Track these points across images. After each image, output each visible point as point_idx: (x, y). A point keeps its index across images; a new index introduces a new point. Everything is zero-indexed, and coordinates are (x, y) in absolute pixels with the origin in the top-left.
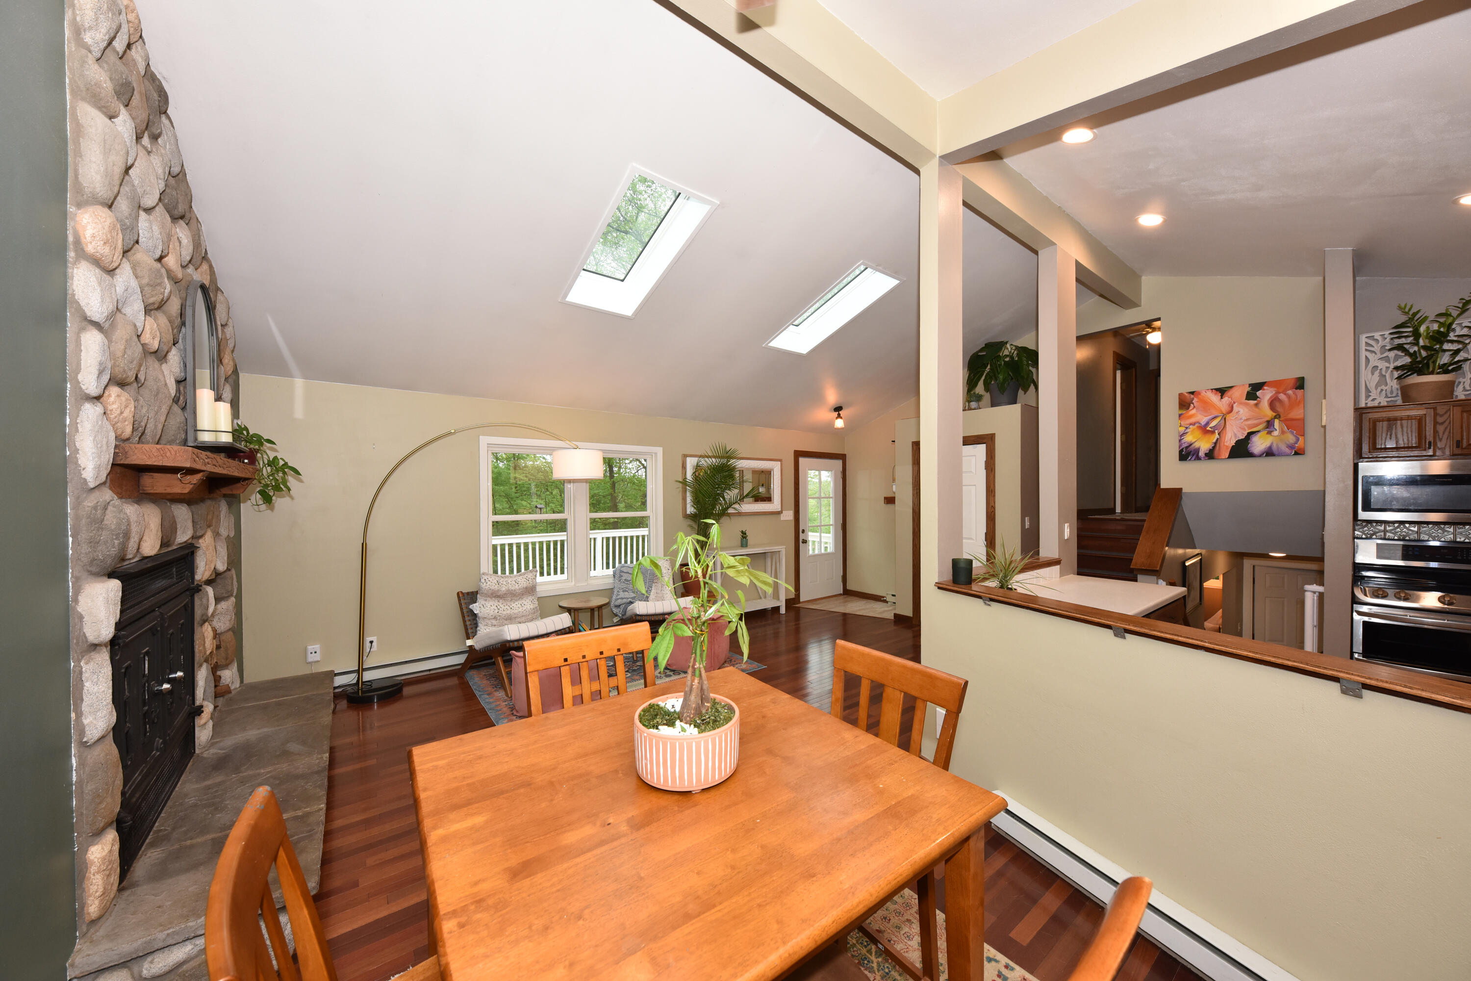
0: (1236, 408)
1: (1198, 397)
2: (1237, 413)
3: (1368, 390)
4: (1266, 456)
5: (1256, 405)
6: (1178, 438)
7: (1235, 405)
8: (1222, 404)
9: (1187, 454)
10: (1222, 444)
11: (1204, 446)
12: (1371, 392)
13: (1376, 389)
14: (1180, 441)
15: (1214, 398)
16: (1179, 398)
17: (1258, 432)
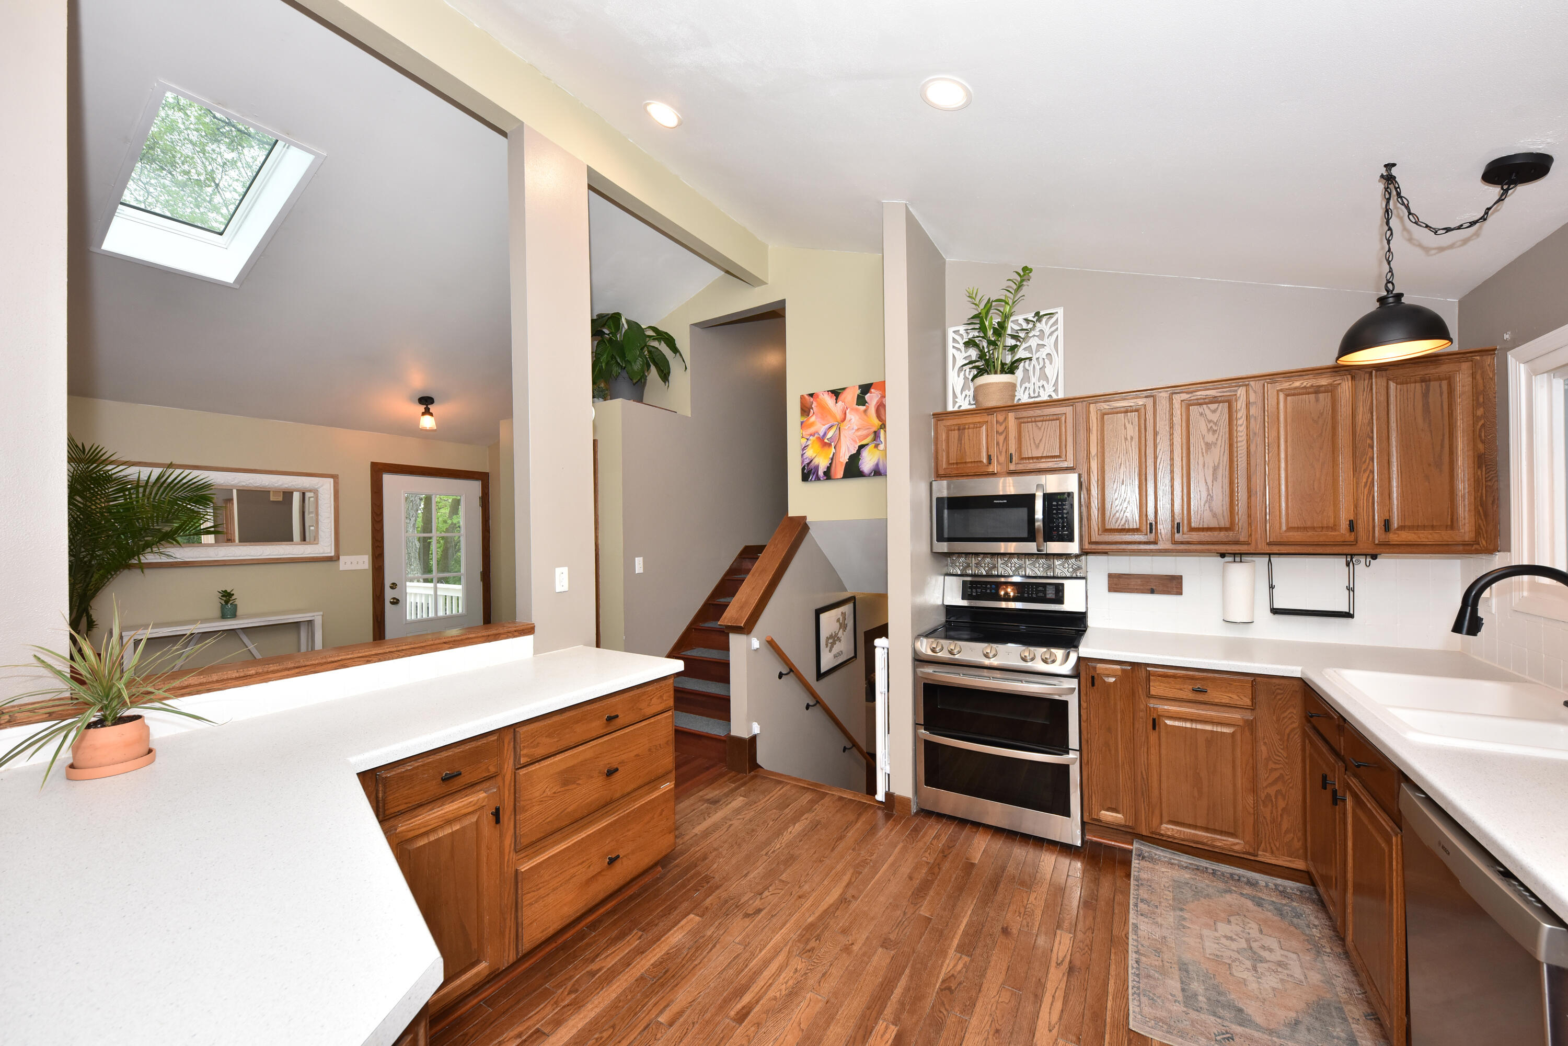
0: (849, 416)
1: (816, 401)
2: (850, 420)
3: (955, 396)
4: (874, 475)
5: (865, 411)
6: (800, 453)
7: (847, 412)
8: (836, 408)
9: (808, 474)
10: (837, 461)
11: (822, 463)
12: (957, 398)
13: (961, 394)
14: (802, 455)
15: (829, 400)
16: (801, 402)
17: (867, 445)
